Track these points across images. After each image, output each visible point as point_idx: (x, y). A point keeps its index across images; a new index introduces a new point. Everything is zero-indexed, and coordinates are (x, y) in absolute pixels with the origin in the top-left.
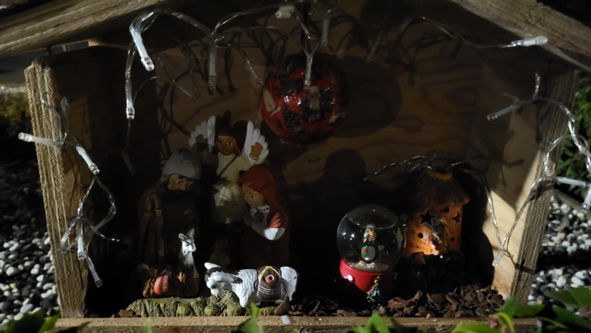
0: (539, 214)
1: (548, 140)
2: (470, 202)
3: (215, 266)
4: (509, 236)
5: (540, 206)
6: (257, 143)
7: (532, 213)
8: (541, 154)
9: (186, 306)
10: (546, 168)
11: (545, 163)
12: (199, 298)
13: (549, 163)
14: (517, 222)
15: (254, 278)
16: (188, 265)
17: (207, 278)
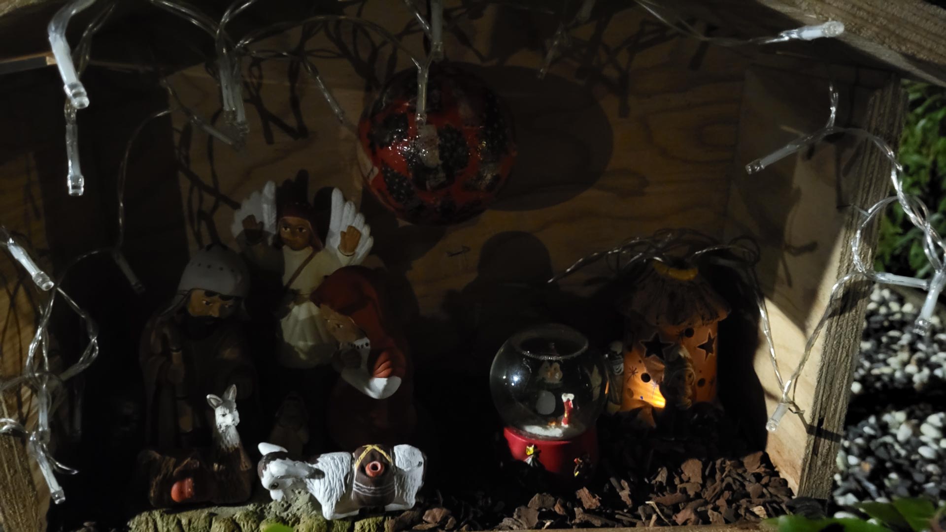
0: (846, 338)
1: (857, 208)
2: (729, 317)
3: (275, 449)
4: (796, 376)
5: (847, 323)
6: (350, 227)
7: (835, 336)
8: (846, 233)
9: (226, 521)
10: (856, 258)
11: (854, 249)
12: (252, 505)
13: (860, 248)
14: (808, 354)
15: (346, 467)
16: (228, 449)
17: (262, 471)
